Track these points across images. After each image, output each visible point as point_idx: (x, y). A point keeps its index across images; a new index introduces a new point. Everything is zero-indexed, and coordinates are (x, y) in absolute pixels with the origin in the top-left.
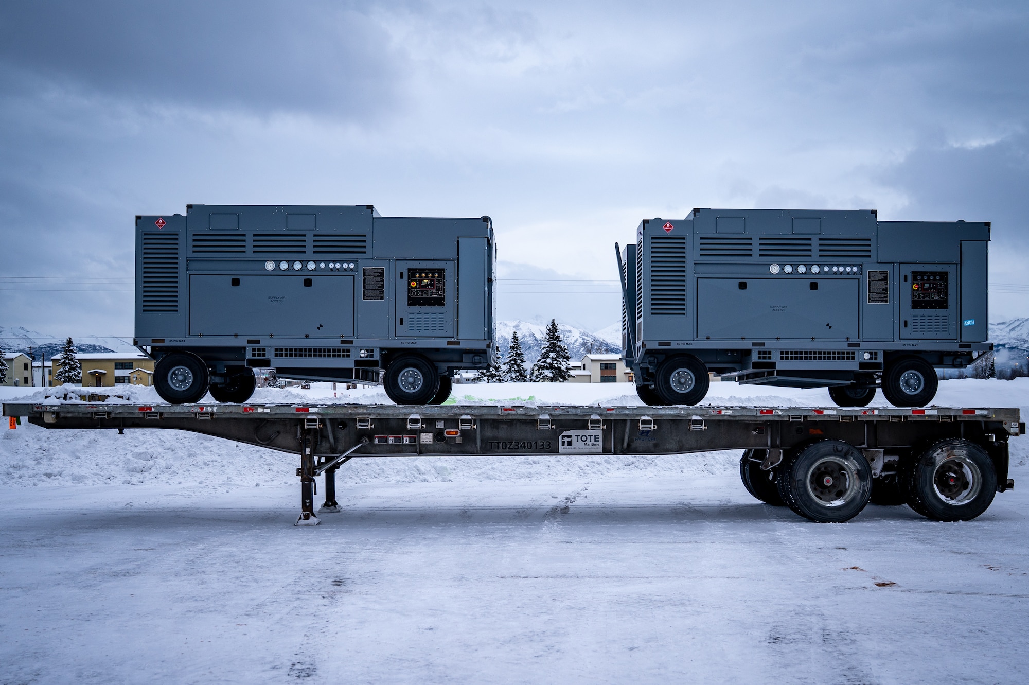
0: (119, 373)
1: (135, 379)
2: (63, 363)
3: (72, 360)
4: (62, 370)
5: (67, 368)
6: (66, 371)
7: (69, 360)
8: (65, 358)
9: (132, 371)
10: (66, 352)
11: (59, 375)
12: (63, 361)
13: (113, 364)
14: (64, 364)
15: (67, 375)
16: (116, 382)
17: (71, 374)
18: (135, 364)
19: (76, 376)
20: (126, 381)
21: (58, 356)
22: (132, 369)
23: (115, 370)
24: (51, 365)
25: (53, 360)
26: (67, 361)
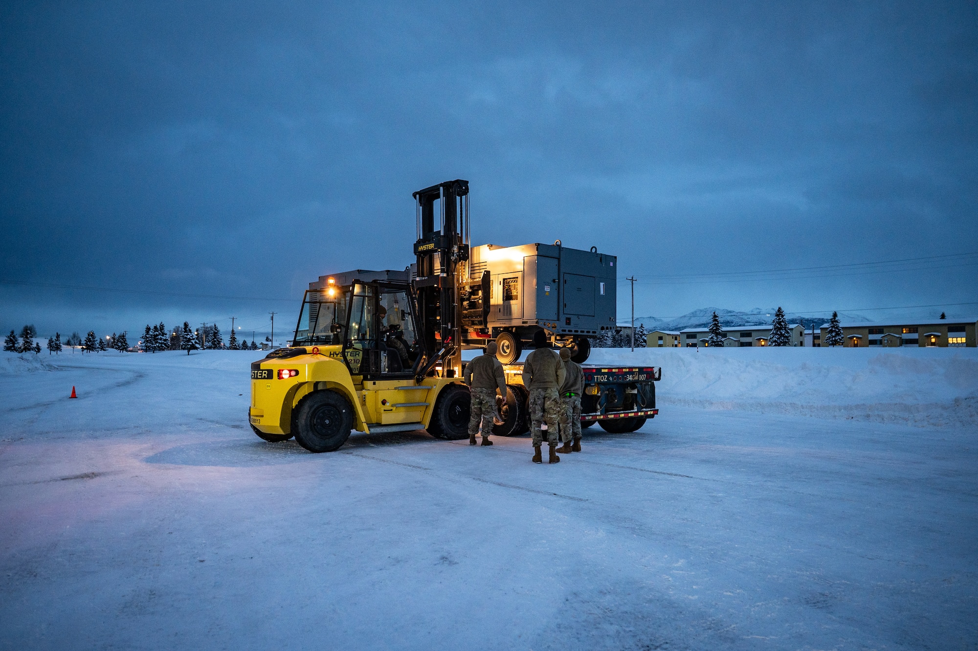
0: (872, 337)
1: (886, 342)
2: (831, 330)
3: (837, 328)
4: (829, 335)
5: (834, 334)
6: (833, 337)
7: (835, 328)
8: (832, 327)
9: (883, 335)
10: (832, 322)
11: (827, 340)
12: (830, 329)
13: (867, 331)
14: (831, 332)
15: (834, 339)
16: (870, 344)
17: (836, 338)
18: (885, 330)
19: (840, 340)
20: (878, 343)
21: (825, 325)
22: (883, 333)
23: (869, 335)
24: (820, 332)
25: (822, 329)
26: (834, 329)
